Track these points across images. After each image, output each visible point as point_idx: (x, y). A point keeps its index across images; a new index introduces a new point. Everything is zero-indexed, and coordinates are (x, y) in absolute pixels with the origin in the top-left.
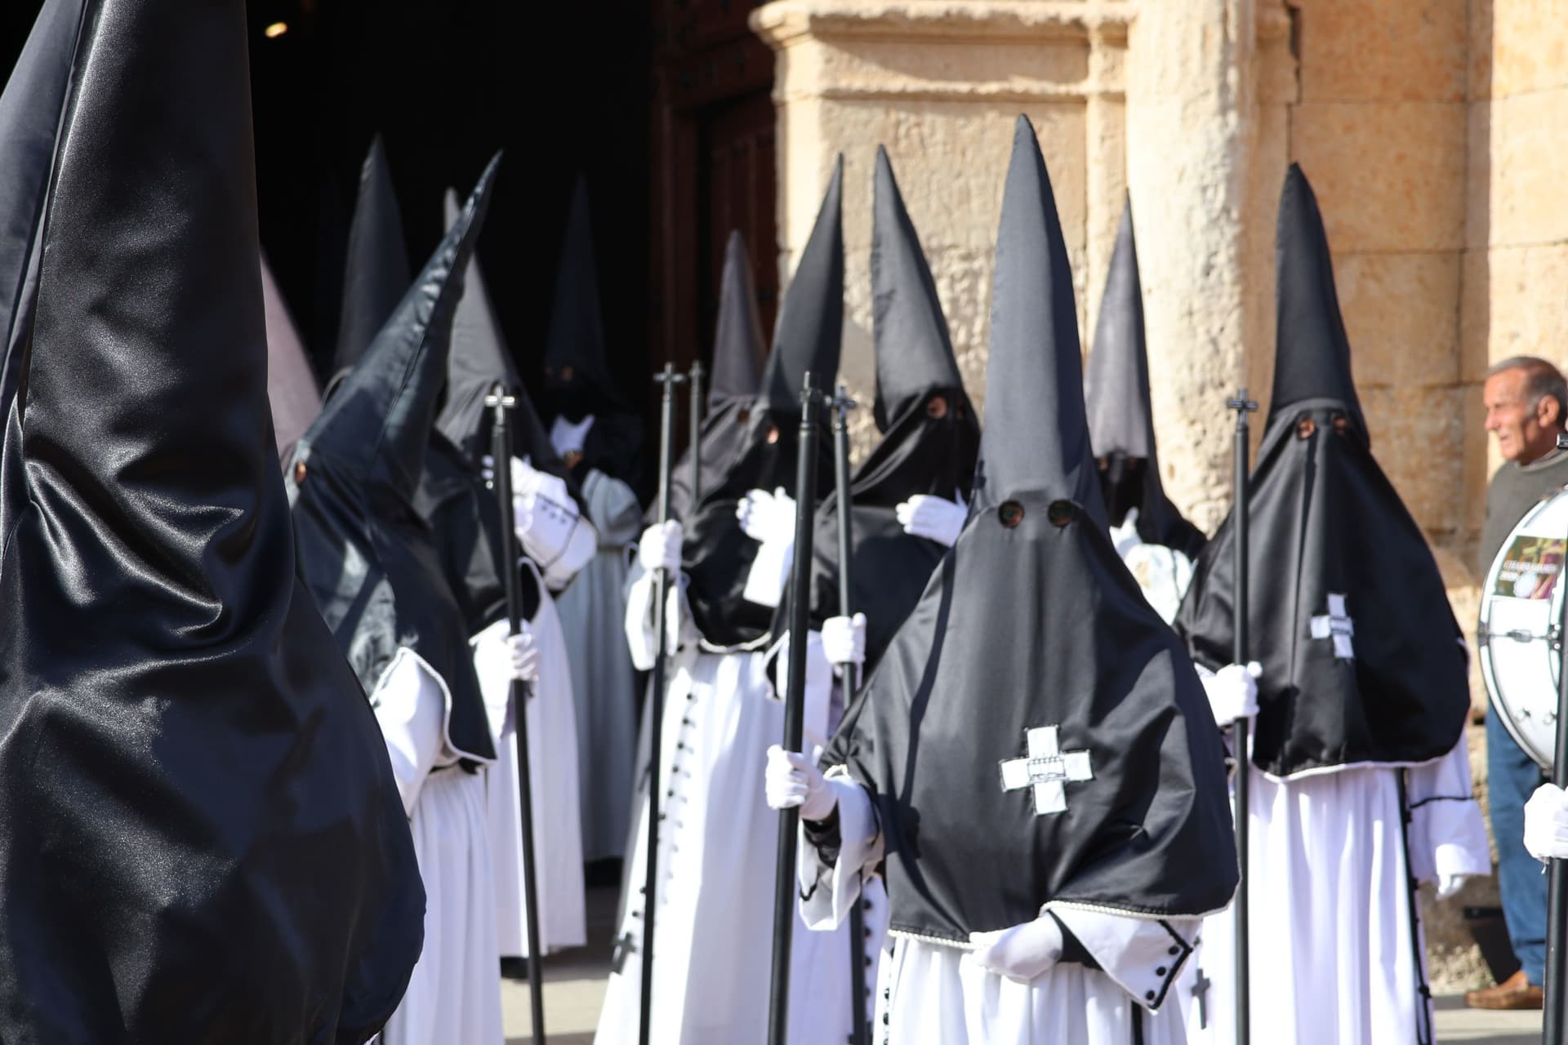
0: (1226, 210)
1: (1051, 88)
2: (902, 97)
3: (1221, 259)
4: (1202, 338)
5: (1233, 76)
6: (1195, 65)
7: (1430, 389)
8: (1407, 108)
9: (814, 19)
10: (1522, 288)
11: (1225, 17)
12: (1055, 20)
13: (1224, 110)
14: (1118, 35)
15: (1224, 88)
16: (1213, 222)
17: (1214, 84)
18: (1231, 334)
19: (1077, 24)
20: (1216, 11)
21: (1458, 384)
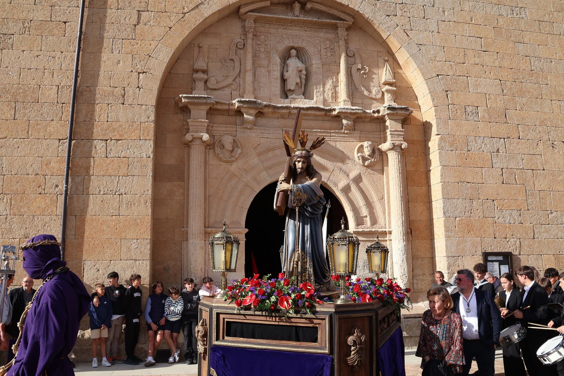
0: (405, 253)
1: (382, 239)
2: (365, 240)
3: (404, 259)
4: (403, 269)
5: (404, 237)
6: (400, 236)
7: (430, 274)
8: (425, 240)
9: (354, 232)
10: (440, 262)
11: (403, 230)
12: (383, 231)
13: (404, 241)
14: (390, 233)
15: (403, 239)
16: (403, 255)
17: (402, 238)
18: (406, 268)
19: (385, 231)
20: (402, 230)
21: (433, 274)
